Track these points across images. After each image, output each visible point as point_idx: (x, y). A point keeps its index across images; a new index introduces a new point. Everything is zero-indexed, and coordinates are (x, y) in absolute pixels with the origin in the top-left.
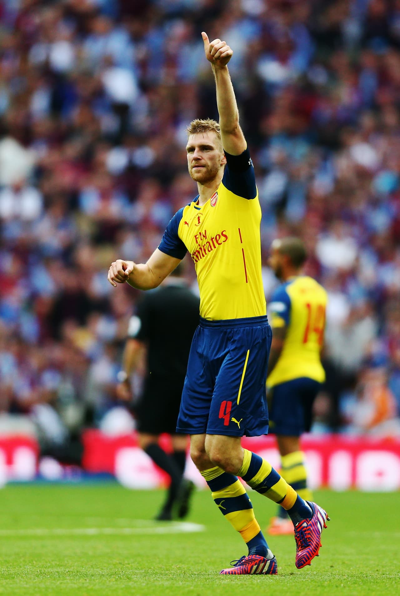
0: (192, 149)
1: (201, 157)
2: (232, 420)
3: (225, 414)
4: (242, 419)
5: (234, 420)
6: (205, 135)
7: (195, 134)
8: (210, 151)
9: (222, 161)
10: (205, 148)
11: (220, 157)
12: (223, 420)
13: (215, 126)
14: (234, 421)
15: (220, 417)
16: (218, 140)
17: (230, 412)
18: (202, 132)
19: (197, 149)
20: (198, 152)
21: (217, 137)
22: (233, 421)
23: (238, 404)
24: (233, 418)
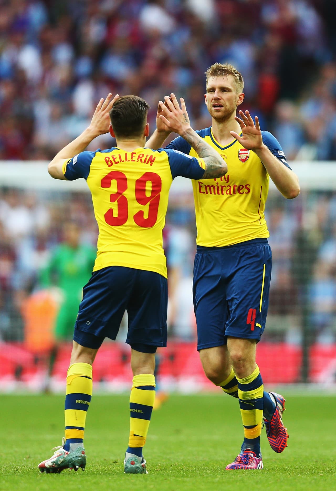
0: (212, 90)
1: (221, 97)
2: (256, 326)
3: (252, 320)
6: (225, 78)
7: (216, 76)
8: (229, 92)
9: (237, 102)
10: (223, 90)
11: (236, 98)
12: (250, 325)
13: (233, 70)
14: (259, 327)
15: (248, 323)
16: (235, 83)
17: (255, 318)
18: (222, 75)
19: (217, 90)
20: (218, 92)
21: (234, 80)
22: (258, 326)
23: (260, 312)
24: (257, 324)
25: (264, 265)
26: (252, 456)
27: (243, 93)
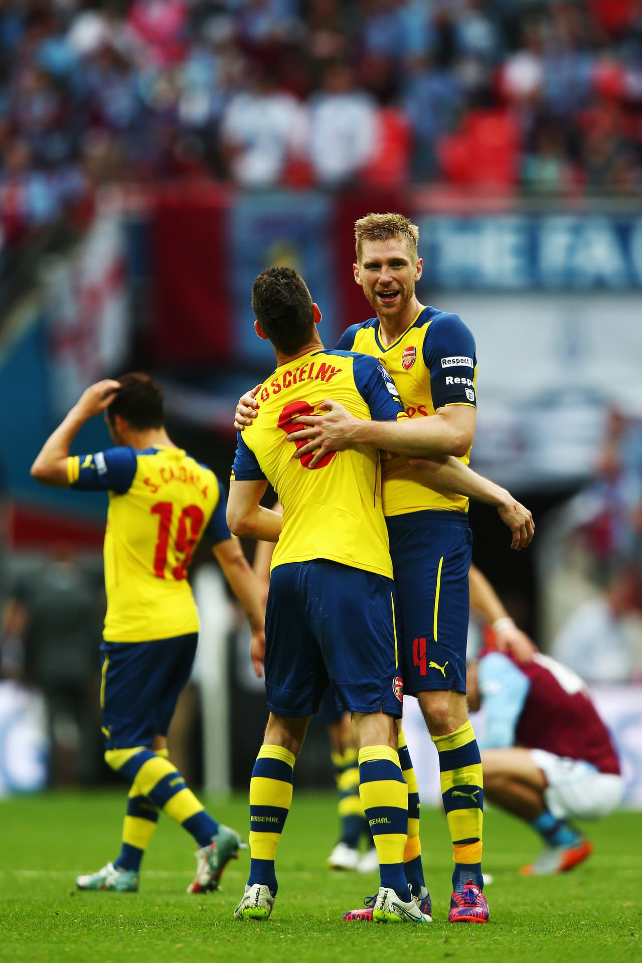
0: (374, 265)
2: (430, 666)
3: (419, 659)
4: (447, 662)
5: (433, 664)
12: (419, 667)
14: (434, 667)
15: (414, 665)
17: (426, 654)
22: (432, 666)
23: (436, 641)
24: (431, 662)
25: (442, 558)
26: (478, 893)
27: (421, 259)
